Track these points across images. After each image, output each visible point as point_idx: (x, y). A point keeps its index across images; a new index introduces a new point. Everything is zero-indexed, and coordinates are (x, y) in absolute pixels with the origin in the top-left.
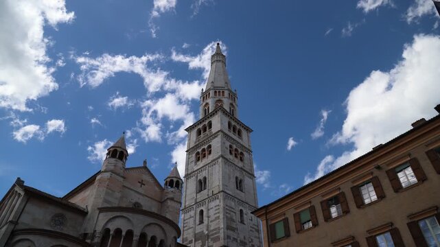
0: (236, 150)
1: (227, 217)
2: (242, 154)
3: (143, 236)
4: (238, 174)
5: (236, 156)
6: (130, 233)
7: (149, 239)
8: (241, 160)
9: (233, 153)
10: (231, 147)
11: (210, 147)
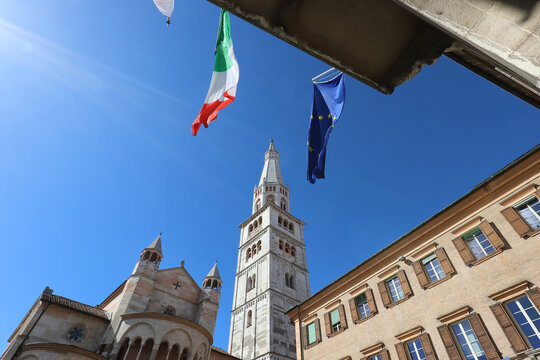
0: (287, 245)
1: (274, 318)
2: (293, 248)
3: (164, 345)
4: (288, 270)
5: (287, 251)
6: (150, 342)
7: (170, 347)
8: (293, 254)
9: (284, 248)
10: (281, 241)
11: (260, 242)
